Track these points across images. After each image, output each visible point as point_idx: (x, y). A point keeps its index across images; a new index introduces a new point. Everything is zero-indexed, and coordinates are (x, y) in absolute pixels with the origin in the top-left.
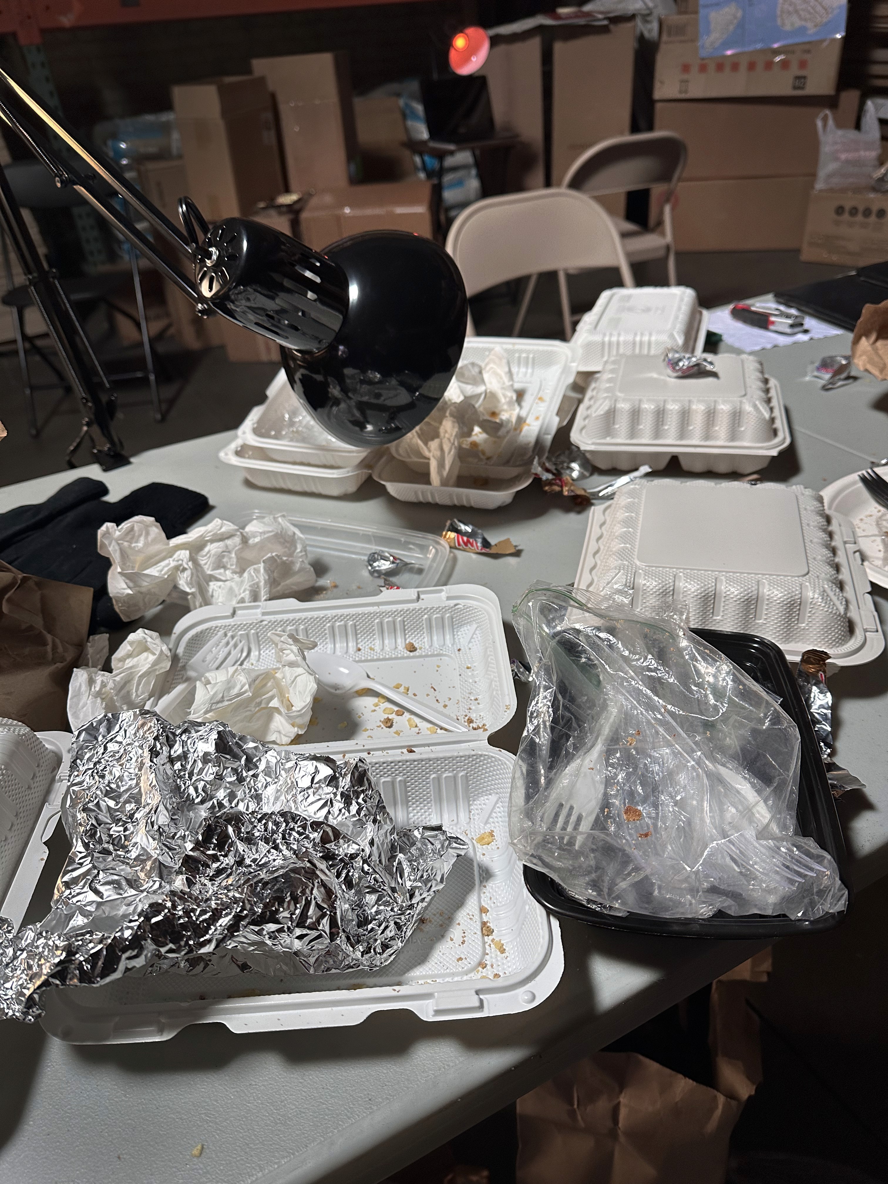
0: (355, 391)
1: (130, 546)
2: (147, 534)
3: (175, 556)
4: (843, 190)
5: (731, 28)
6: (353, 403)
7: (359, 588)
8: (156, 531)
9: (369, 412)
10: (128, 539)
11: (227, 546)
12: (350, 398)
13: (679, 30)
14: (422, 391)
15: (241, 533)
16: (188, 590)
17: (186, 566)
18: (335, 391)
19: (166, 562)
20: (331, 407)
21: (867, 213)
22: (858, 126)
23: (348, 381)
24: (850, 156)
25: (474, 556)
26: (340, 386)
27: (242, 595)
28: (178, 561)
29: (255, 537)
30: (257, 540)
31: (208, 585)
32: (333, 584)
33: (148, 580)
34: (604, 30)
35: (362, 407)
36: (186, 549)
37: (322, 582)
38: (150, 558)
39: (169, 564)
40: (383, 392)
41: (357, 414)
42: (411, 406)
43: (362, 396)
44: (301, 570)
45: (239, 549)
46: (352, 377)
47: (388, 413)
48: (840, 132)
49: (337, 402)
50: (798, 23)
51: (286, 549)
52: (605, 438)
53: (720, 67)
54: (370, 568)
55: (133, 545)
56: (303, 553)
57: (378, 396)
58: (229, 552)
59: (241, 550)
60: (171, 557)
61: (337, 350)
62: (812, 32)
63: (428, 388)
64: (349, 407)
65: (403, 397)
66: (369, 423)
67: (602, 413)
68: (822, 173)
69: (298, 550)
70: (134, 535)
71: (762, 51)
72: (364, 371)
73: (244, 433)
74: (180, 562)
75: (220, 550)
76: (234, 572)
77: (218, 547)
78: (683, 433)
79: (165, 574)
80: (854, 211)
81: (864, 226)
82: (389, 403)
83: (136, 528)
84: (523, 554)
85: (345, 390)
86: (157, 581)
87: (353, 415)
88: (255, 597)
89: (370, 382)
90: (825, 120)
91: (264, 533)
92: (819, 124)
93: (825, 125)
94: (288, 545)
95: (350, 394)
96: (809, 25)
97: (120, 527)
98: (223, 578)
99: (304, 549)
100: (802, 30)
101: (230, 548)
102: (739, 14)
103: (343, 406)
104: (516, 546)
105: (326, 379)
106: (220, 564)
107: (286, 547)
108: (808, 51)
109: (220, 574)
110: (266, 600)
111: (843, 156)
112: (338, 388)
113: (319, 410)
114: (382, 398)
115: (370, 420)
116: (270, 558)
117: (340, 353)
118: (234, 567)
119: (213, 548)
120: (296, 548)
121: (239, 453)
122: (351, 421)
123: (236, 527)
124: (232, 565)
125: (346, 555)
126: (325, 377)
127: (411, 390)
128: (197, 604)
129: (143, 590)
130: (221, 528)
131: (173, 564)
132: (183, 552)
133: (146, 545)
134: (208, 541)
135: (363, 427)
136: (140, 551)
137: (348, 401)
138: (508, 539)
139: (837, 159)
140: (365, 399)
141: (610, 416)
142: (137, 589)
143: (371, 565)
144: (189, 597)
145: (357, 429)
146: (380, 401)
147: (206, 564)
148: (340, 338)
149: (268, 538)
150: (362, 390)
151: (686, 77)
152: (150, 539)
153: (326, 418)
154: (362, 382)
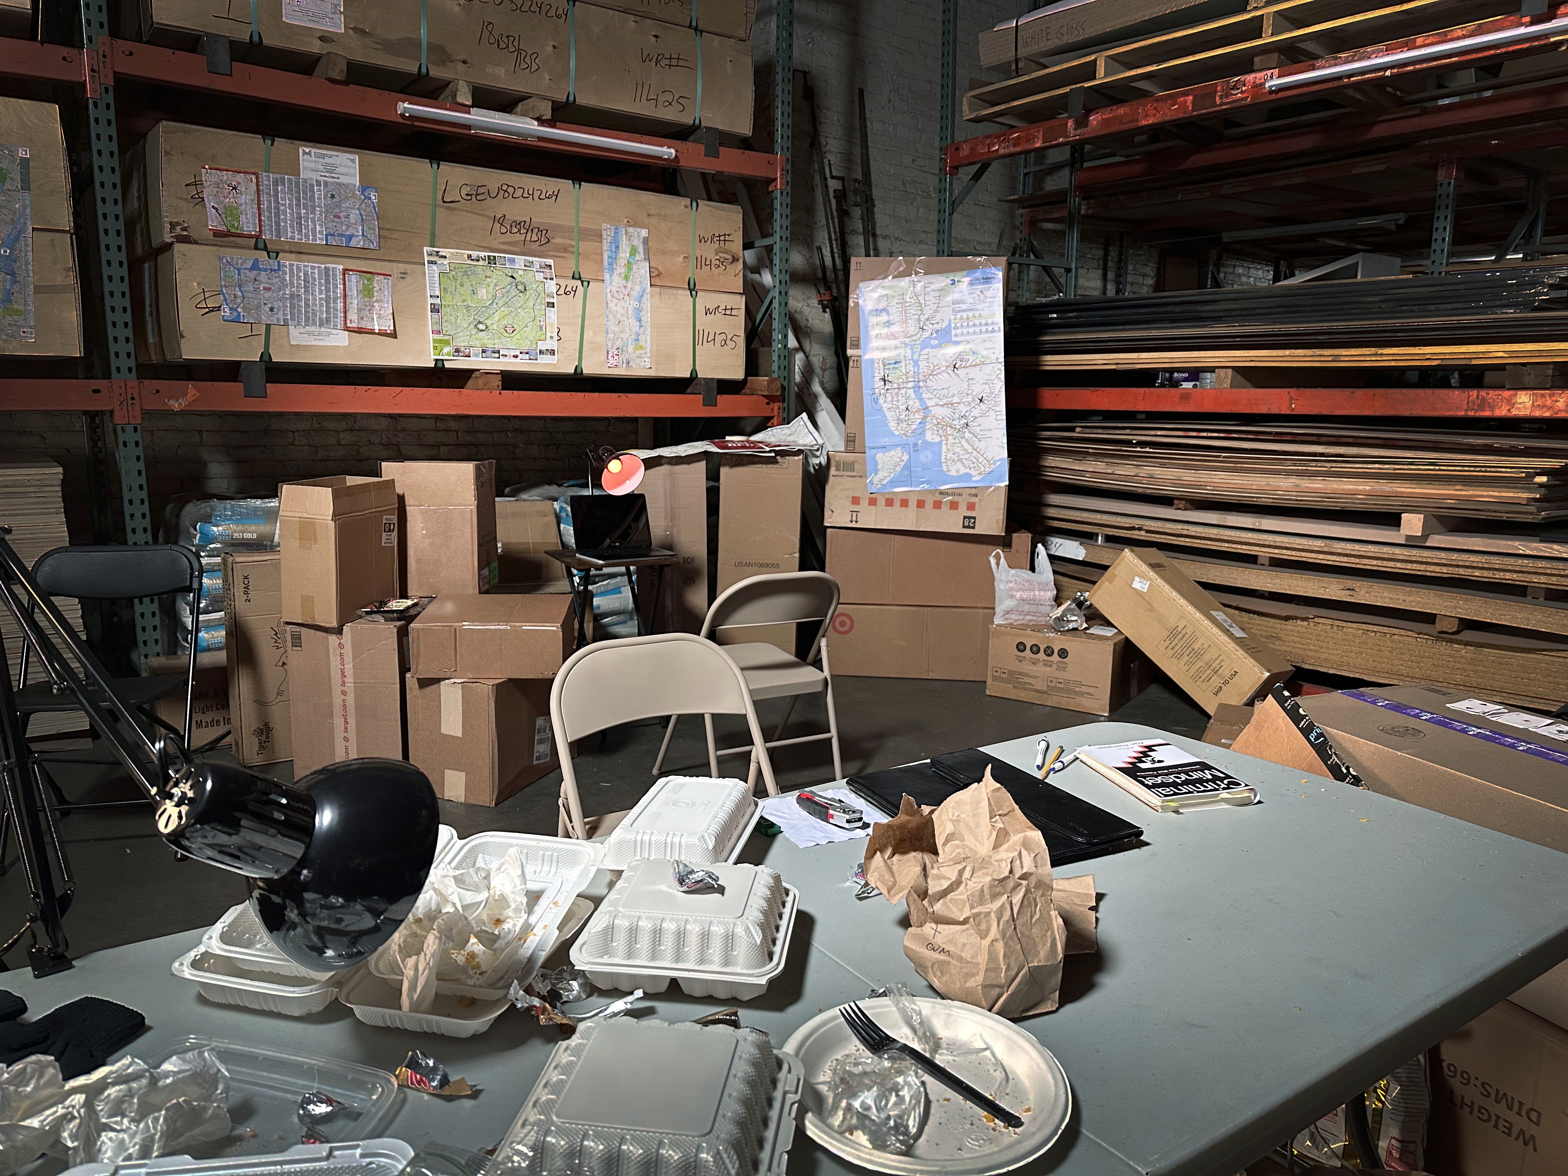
0: (314, 916)
1: (16, 1091)
2: (41, 1076)
3: (67, 1103)
4: (1023, 627)
5: (898, 469)
6: (310, 928)
7: (280, 1138)
8: (53, 1071)
9: (328, 937)
10: (16, 1082)
11: (130, 1090)
12: (308, 922)
13: (849, 466)
14: (387, 915)
15: (151, 1074)
16: (70, 1144)
17: (76, 1114)
18: (292, 915)
19: (54, 1109)
20: (288, 930)
21: (1049, 651)
22: (1033, 569)
23: (308, 905)
24: (1025, 595)
25: (426, 1097)
26: (298, 908)
27: (131, 1151)
28: (68, 1108)
29: (167, 1077)
30: (168, 1081)
31: (99, 1136)
32: (252, 1133)
33: (25, 1133)
34: (772, 461)
35: (321, 932)
36: (81, 1093)
37: (239, 1131)
38: (38, 1103)
39: (56, 1112)
40: (344, 917)
41: (315, 939)
42: (376, 929)
43: (321, 920)
44: (214, 1116)
45: (144, 1093)
46: (313, 902)
47: (348, 938)
48: (1013, 571)
49: (294, 926)
50: (963, 471)
51: (204, 1091)
52: (602, 957)
53: (889, 502)
54: (301, 1112)
55: (20, 1089)
56: (224, 1095)
57: (339, 921)
58: (132, 1097)
59: (147, 1093)
60: (62, 1103)
61: (300, 873)
62: (977, 479)
63: (393, 911)
64: (306, 931)
65: (368, 922)
66: (327, 948)
67: (600, 929)
68: (999, 610)
69: (219, 1092)
70: (24, 1078)
71: (932, 492)
72: (327, 896)
73: (211, 938)
74: (71, 1109)
75: (121, 1094)
76: (132, 1120)
77: (120, 1091)
78: (678, 956)
79: (47, 1125)
80: (1035, 649)
81: (1047, 664)
82: (350, 928)
83: (29, 1070)
84: (482, 1097)
85: (303, 914)
86: (35, 1133)
87: (310, 940)
88: (145, 1152)
89: (333, 907)
90: (998, 557)
91: (179, 1072)
92: (993, 561)
93: (998, 564)
94: (207, 1086)
95: (308, 919)
96: (973, 472)
97: (10, 1069)
98: (118, 1128)
99: (226, 1090)
100: (968, 477)
101: (134, 1091)
102: (906, 458)
103: (299, 930)
104: (472, 1086)
105: (284, 902)
106: (118, 1109)
107: (204, 1088)
108: (976, 495)
109: (116, 1123)
110: (157, 1157)
111: (1018, 595)
112: (296, 911)
113: (275, 932)
114: (344, 924)
115: (328, 945)
116: (175, 1104)
117: (302, 877)
118: (133, 1114)
119: (113, 1092)
120: (217, 1089)
121: (196, 964)
122: (308, 946)
123: (146, 1067)
124: (131, 1112)
125: (281, 1094)
126: (284, 900)
127: (376, 914)
128: (78, 1160)
129: (19, 1144)
130: (129, 1067)
131: (61, 1111)
132: (79, 1096)
133: (36, 1089)
134: (110, 1083)
135: (321, 952)
136: (28, 1096)
137: (305, 926)
138: (463, 1078)
139: (1012, 596)
140: (325, 924)
141: (609, 932)
142: (9, 1143)
143: (304, 1109)
144: (70, 1152)
145: (315, 954)
146: (342, 926)
147: (102, 1110)
148: (302, 863)
149: (183, 1078)
150: (322, 915)
151: (855, 508)
152: (42, 1082)
153: (281, 941)
154: (323, 907)
